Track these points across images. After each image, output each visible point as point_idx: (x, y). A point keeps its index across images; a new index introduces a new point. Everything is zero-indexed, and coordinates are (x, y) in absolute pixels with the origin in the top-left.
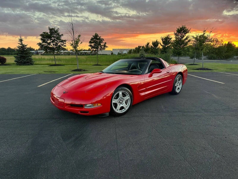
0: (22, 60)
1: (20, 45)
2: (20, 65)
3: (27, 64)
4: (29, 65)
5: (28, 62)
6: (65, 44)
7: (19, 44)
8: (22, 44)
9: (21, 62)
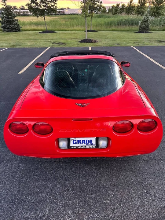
0: (10, 26)
1: (4, 7)
2: (8, 32)
3: (15, 30)
4: (16, 32)
5: (15, 29)
6: (56, 5)
7: (3, 5)
8: (6, 5)
9: (8, 28)
